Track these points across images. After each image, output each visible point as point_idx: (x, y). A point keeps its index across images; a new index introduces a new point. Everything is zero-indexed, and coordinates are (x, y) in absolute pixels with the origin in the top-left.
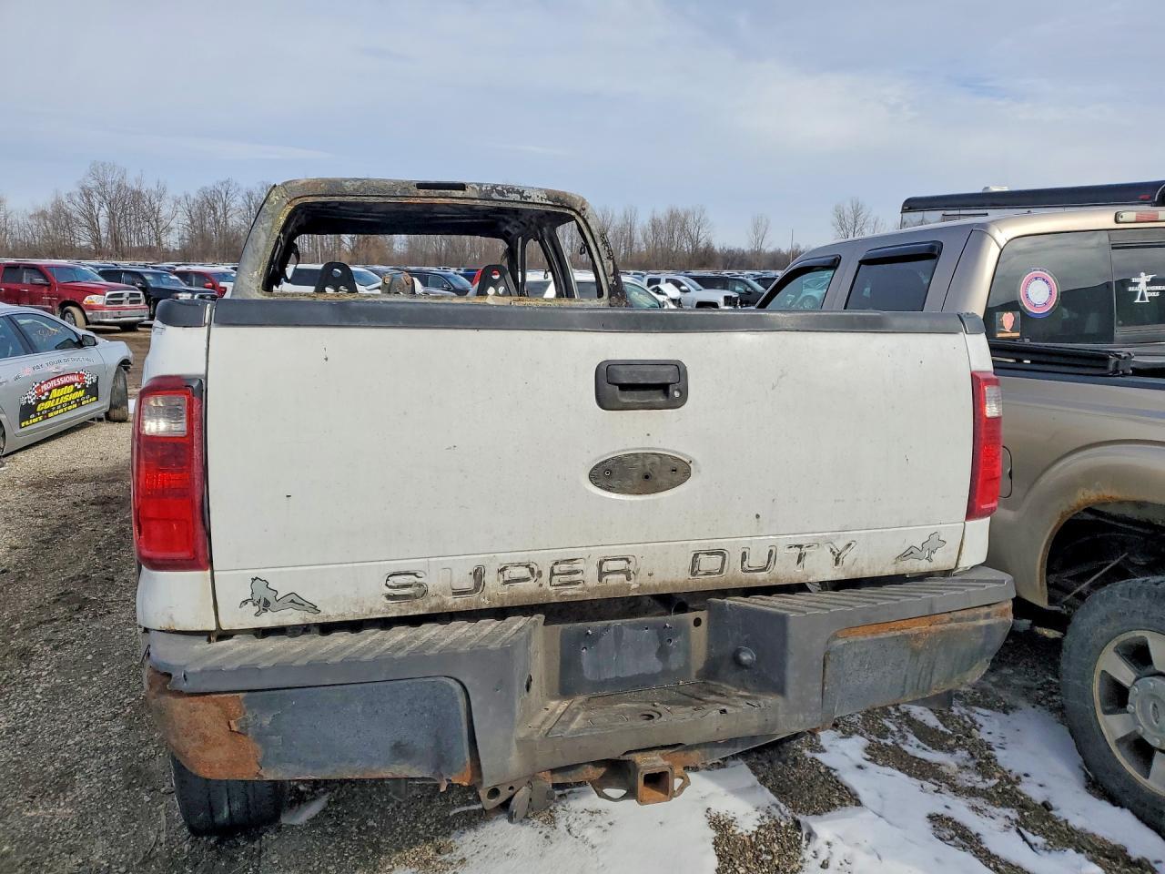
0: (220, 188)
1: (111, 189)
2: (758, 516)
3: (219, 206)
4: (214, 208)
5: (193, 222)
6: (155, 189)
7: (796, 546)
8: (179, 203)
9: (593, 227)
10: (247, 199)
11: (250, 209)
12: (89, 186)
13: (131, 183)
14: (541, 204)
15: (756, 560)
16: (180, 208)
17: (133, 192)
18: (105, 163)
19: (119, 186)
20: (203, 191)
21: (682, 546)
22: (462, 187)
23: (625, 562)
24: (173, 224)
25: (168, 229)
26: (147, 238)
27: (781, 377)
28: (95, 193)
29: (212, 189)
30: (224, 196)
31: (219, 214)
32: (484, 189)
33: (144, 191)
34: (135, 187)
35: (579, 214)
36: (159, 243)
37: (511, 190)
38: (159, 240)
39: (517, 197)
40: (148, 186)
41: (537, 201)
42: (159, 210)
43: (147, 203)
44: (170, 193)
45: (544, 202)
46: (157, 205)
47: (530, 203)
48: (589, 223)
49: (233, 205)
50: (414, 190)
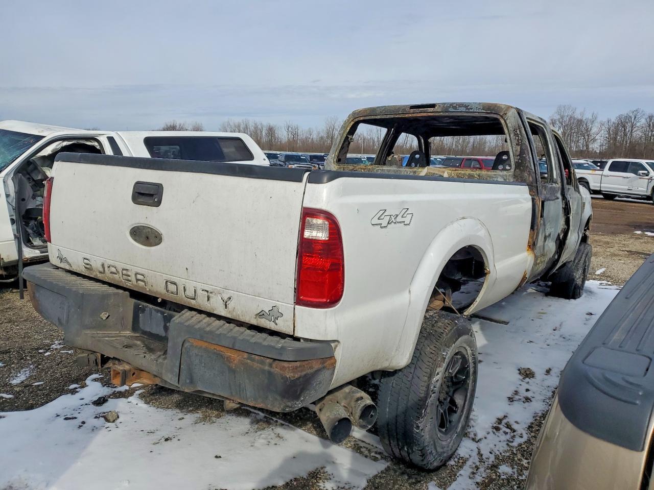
0: (631, 115)
1: (566, 119)
2: (187, 269)
3: (628, 126)
4: (624, 126)
5: (610, 135)
6: (590, 117)
7: (205, 291)
8: (603, 125)
9: (509, 125)
10: (648, 120)
11: (650, 125)
12: (555, 118)
13: (578, 116)
14: (478, 112)
15: (190, 293)
16: (603, 127)
17: (578, 120)
18: (565, 106)
19: (571, 117)
20: (620, 117)
21: (161, 275)
22: (433, 106)
23: (143, 277)
24: (597, 137)
25: (594, 140)
26: (581, 146)
27: (198, 196)
28: (557, 122)
29: (626, 115)
30: (633, 119)
31: (627, 130)
32: (445, 106)
33: (584, 119)
34: (579, 117)
35: (502, 117)
36: (588, 148)
37: (461, 105)
38: (587, 146)
39: (463, 109)
40: (588, 116)
41: (475, 111)
42: (591, 130)
43: (584, 126)
44: (599, 120)
45: (480, 111)
46: (590, 127)
47: (472, 112)
48: (507, 122)
49: (638, 124)
50: (408, 109)
